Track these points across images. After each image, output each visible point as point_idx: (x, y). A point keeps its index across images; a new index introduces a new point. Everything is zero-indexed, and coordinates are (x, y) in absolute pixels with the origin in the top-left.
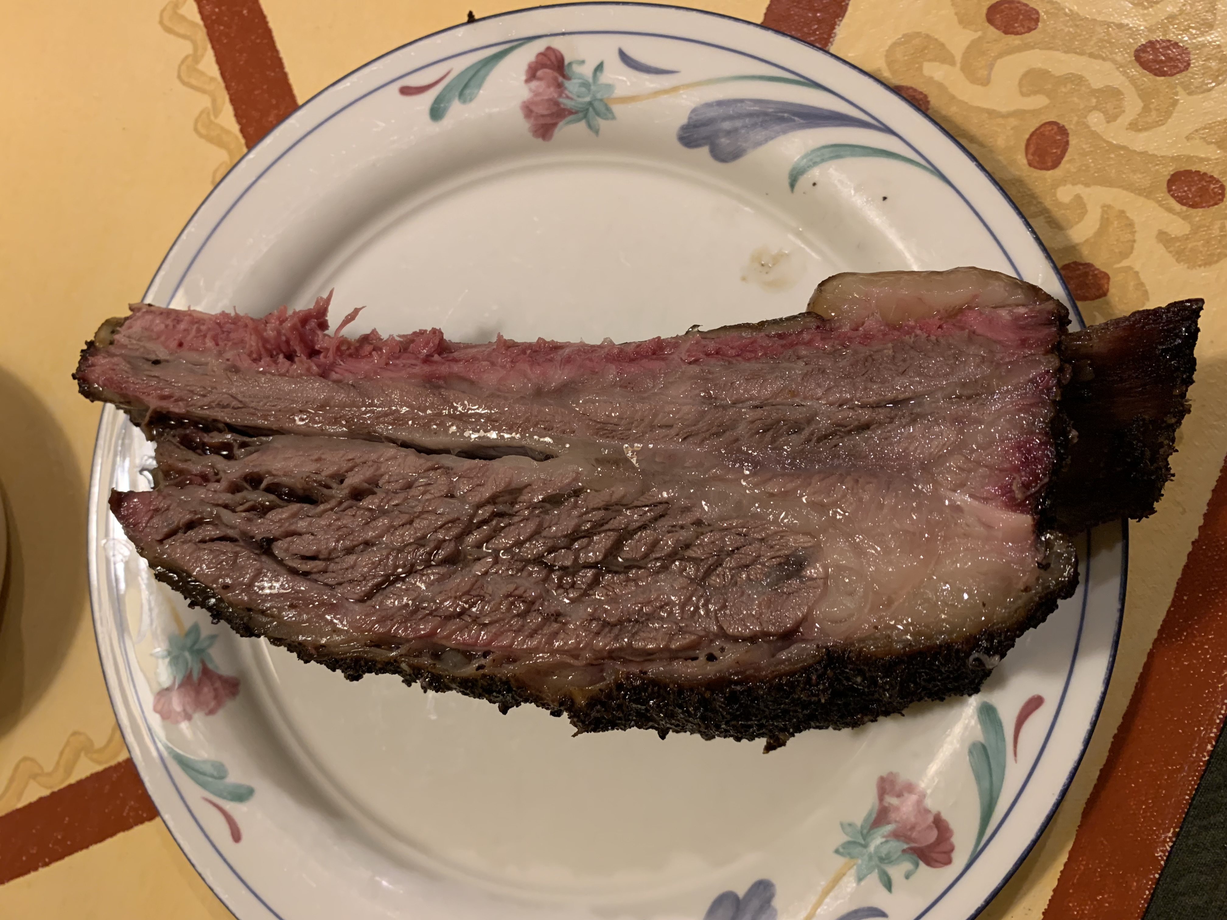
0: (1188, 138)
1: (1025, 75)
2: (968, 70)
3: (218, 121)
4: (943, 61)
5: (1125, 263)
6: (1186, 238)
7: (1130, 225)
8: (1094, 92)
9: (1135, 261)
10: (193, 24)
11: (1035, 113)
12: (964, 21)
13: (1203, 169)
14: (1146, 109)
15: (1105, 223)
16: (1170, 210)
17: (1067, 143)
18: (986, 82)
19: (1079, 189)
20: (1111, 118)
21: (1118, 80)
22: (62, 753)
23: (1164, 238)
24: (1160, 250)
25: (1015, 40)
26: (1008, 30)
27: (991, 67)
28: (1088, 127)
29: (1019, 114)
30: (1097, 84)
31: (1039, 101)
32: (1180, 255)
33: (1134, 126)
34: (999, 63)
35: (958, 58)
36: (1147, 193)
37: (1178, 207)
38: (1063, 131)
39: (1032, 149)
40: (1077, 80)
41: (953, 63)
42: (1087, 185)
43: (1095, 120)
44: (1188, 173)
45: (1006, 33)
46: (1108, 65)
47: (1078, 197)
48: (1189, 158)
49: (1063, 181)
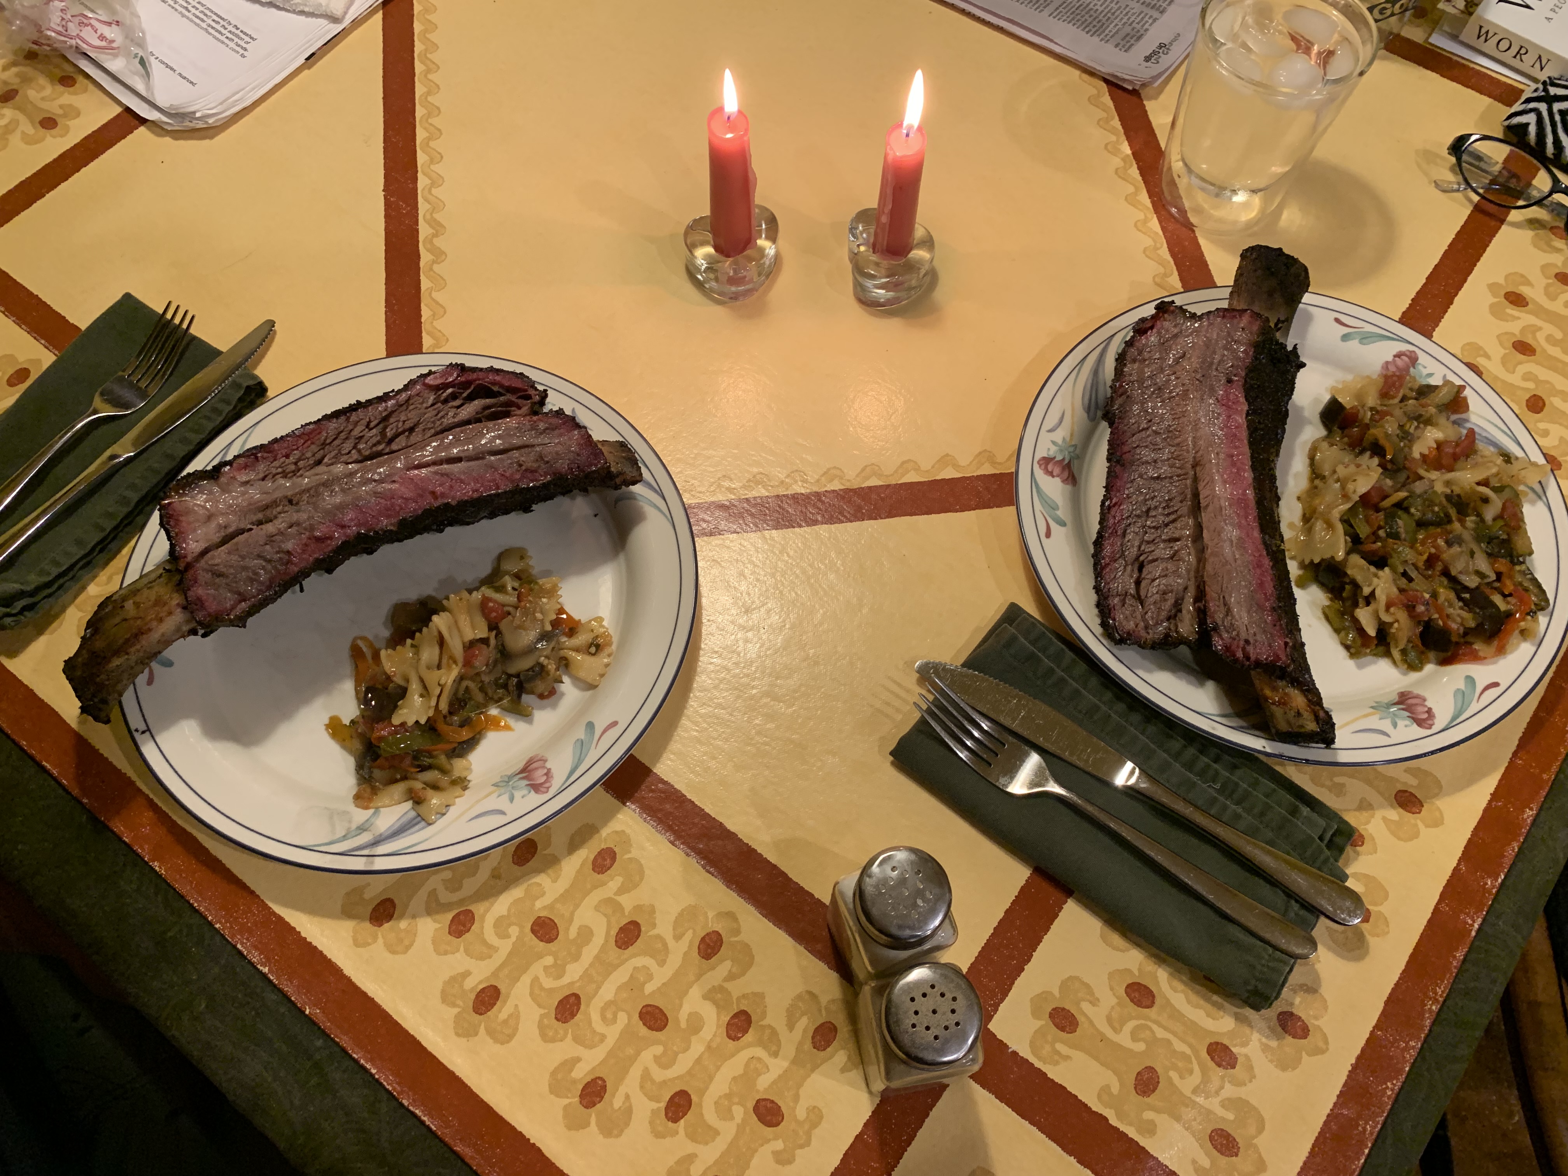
1: (591, 931)
2: (609, 901)
4: (619, 889)
7: (482, 959)
8: (565, 965)
9: (460, 955)
11: (567, 930)
12: (638, 908)
13: (496, 1007)
14: (542, 988)
16: (481, 982)
17: (542, 941)
19: (514, 939)
20: (546, 968)
21: (566, 980)
22: (440, 331)
23: (466, 974)
25: (614, 932)
26: (622, 930)
27: (605, 915)
28: (546, 955)
30: (569, 967)
32: (453, 979)
34: (605, 920)
35: (618, 898)
37: (481, 987)
39: (548, 921)
40: (576, 957)
41: (615, 894)
42: (514, 944)
44: (497, 998)
45: (621, 928)
46: (576, 977)
48: (505, 1002)
49: (521, 931)
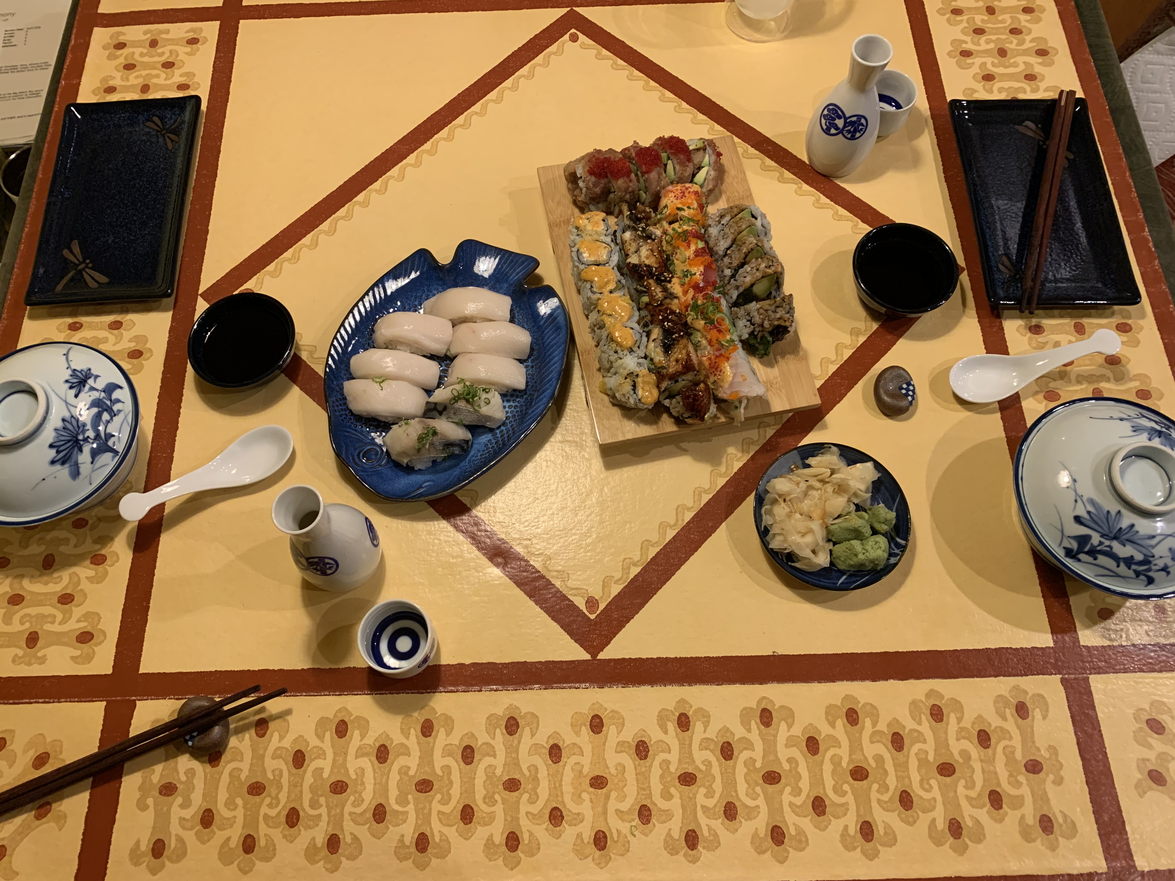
0: (883, 821)
1: (880, 755)
3: (735, 463)
4: (872, 724)
5: (832, 818)
6: (849, 835)
7: (846, 814)
8: (884, 782)
9: (834, 821)
10: (765, 437)
11: (869, 764)
13: (875, 831)
14: (886, 802)
15: (842, 805)
16: (856, 826)
17: (863, 780)
18: (872, 742)
19: (850, 792)
23: (846, 827)
24: (842, 828)
25: (890, 746)
27: (878, 742)
28: (872, 785)
29: (866, 758)
30: (887, 781)
31: (873, 764)
32: (842, 836)
33: (879, 801)
34: (880, 744)
35: (876, 729)
36: (858, 816)
38: (867, 777)
39: (856, 769)
40: (886, 774)
41: (873, 728)
42: (852, 793)
43: (875, 786)
45: (891, 742)
47: (847, 792)
48: (876, 824)
49: (849, 784)
